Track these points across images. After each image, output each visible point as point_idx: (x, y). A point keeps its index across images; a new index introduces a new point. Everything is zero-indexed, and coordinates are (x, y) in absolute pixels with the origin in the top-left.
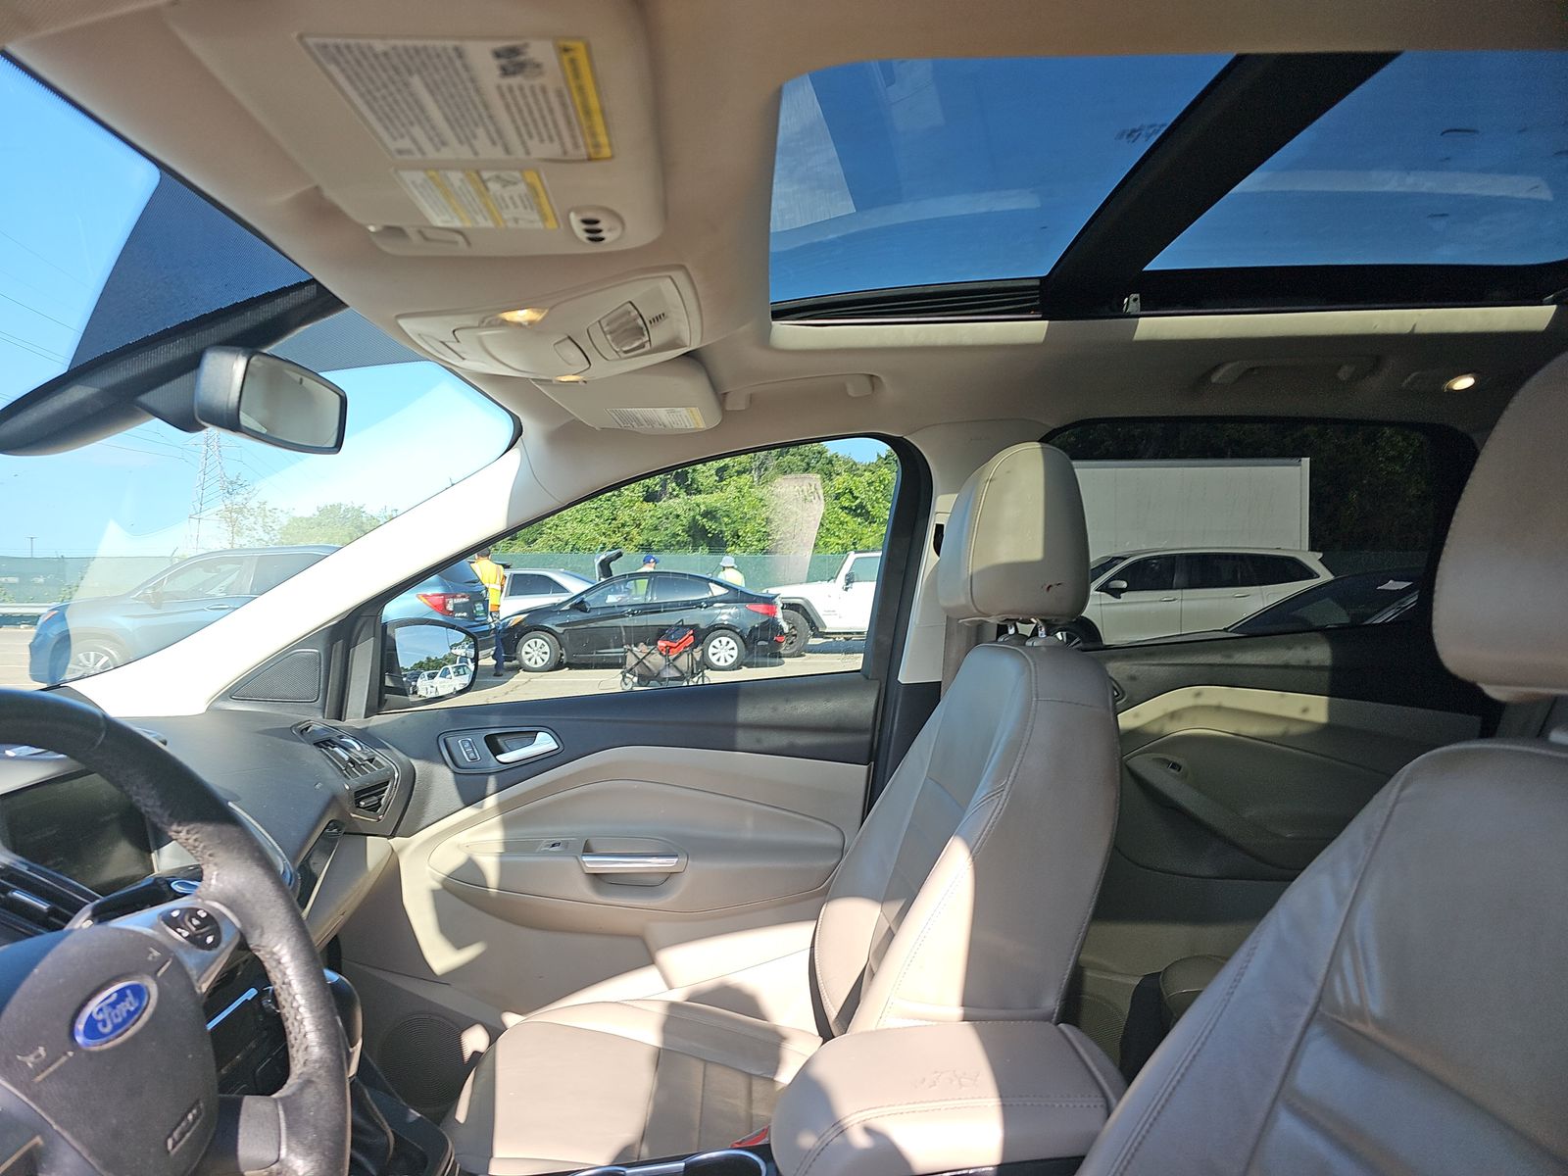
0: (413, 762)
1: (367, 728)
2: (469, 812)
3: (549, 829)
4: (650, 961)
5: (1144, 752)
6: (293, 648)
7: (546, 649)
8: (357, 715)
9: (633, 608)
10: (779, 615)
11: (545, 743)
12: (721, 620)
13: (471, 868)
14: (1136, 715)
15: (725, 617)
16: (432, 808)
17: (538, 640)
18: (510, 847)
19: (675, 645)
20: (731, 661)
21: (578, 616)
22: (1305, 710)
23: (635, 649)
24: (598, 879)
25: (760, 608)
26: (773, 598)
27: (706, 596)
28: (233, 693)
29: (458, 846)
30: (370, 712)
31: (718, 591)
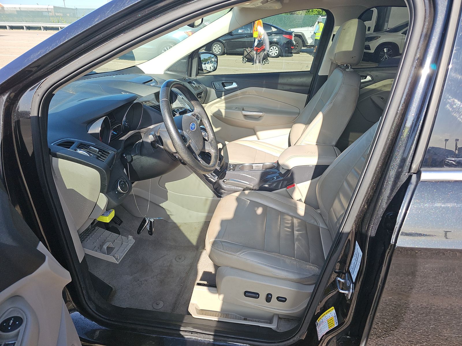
0: (207, 88)
1: (196, 79)
2: (218, 99)
3: (235, 105)
4: (255, 134)
5: (375, 95)
6: (181, 60)
7: (220, 48)
8: (194, 76)
9: (246, 35)
10: (293, 39)
11: (235, 85)
12: (274, 40)
13: (219, 111)
14: (375, 85)
15: (275, 39)
16: (211, 98)
17: (218, 45)
18: (227, 108)
19: (259, 49)
20: (276, 54)
21: (230, 37)
23: (247, 49)
24: (245, 116)
25: (287, 36)
26: (292, 33)
27: (270, 31)
28: (169, 69)
29: (216, 107)
30: (197, 75)
31: (274, 30)
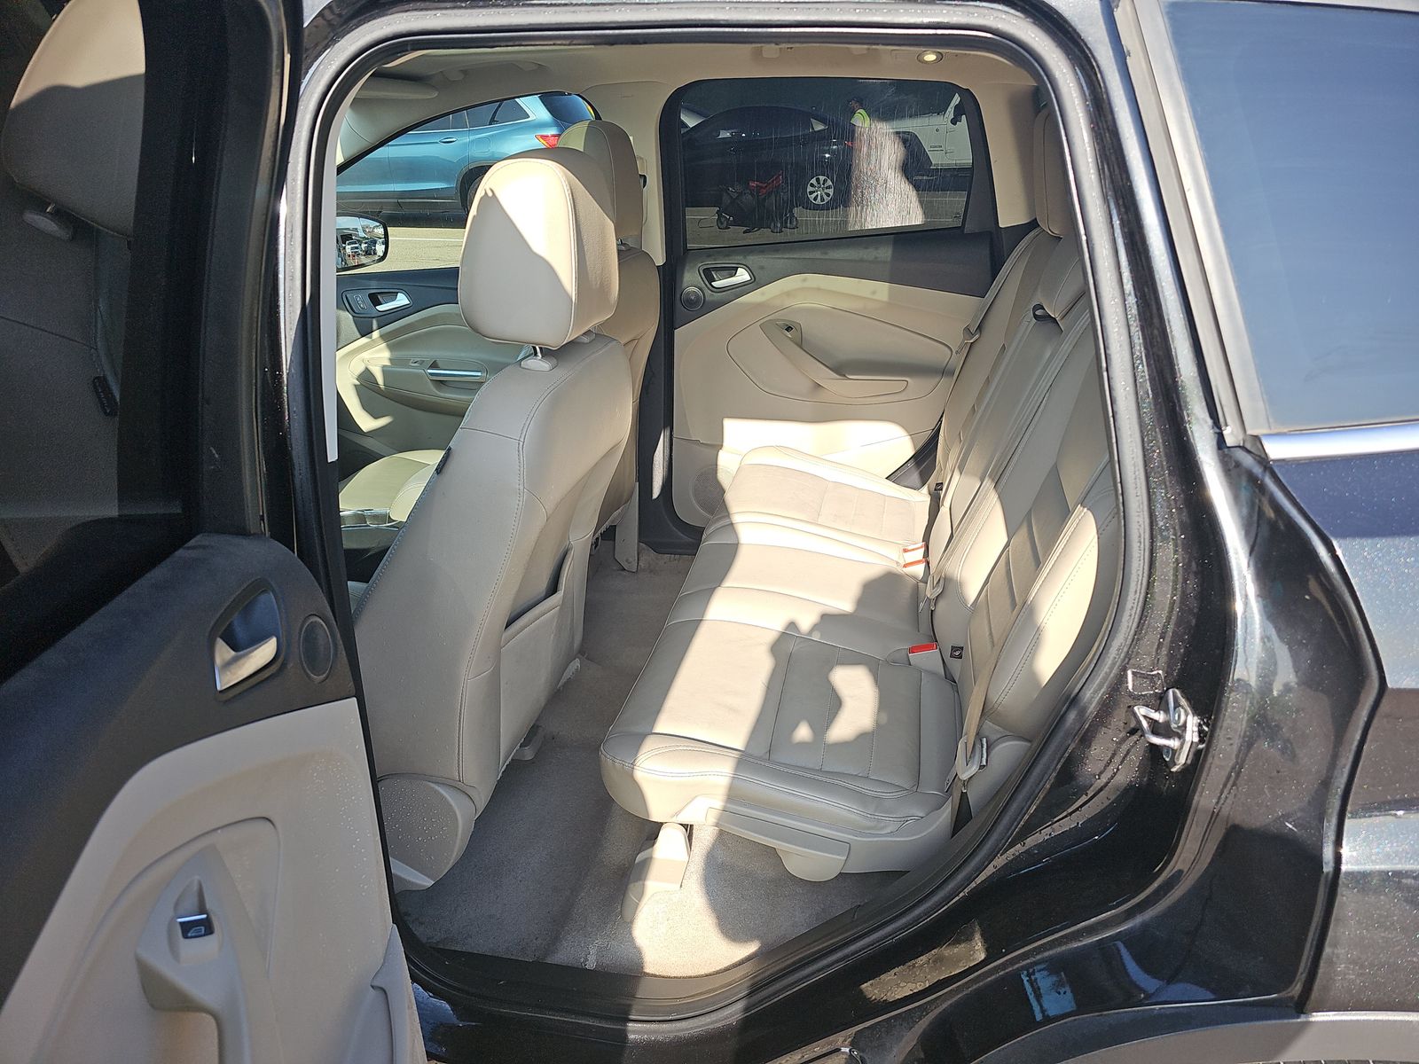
2: (364, 340)
3: (416, 353)
11: (402, 300)
13: (369, 373)
18: (393, 362)
19: (765, 185)
20: (827, 199)
22: (874, 293)
23: (730, 189)
29: (361, 360)
